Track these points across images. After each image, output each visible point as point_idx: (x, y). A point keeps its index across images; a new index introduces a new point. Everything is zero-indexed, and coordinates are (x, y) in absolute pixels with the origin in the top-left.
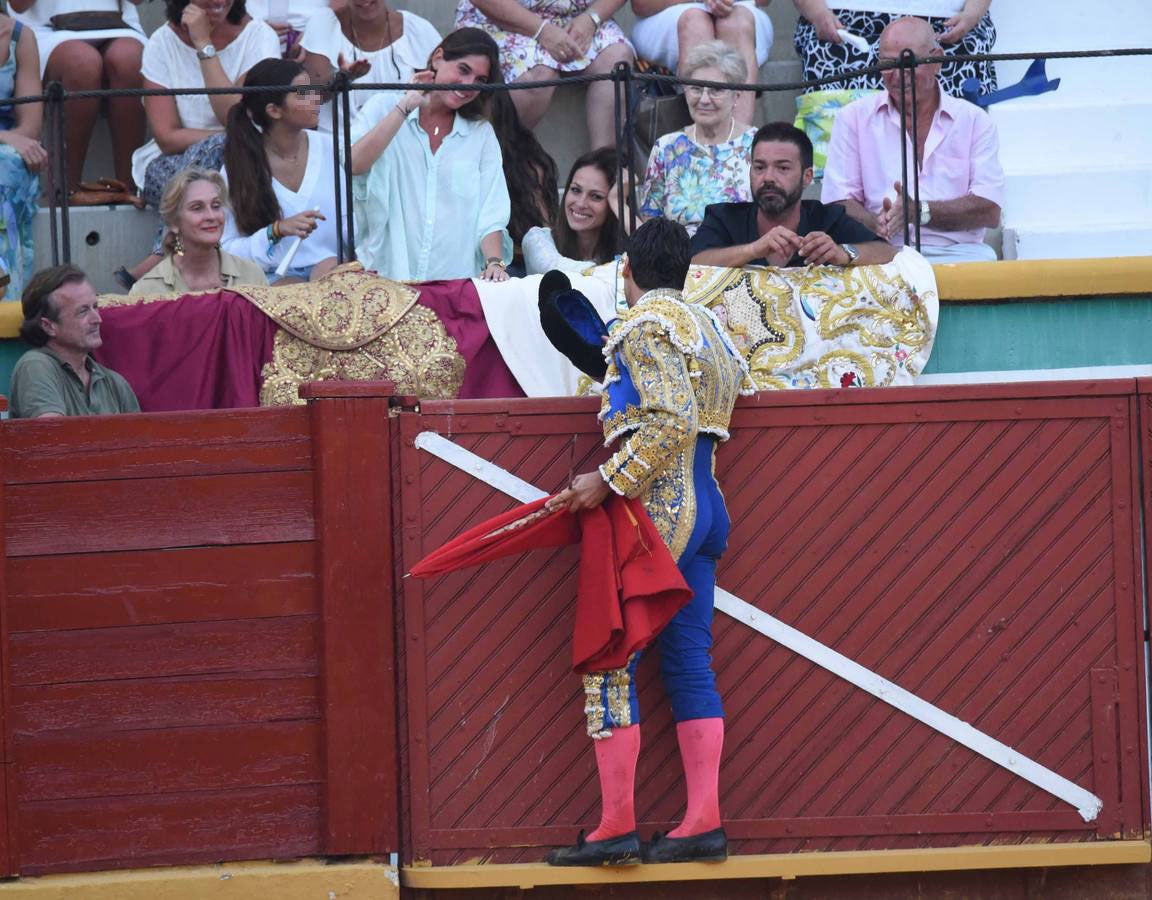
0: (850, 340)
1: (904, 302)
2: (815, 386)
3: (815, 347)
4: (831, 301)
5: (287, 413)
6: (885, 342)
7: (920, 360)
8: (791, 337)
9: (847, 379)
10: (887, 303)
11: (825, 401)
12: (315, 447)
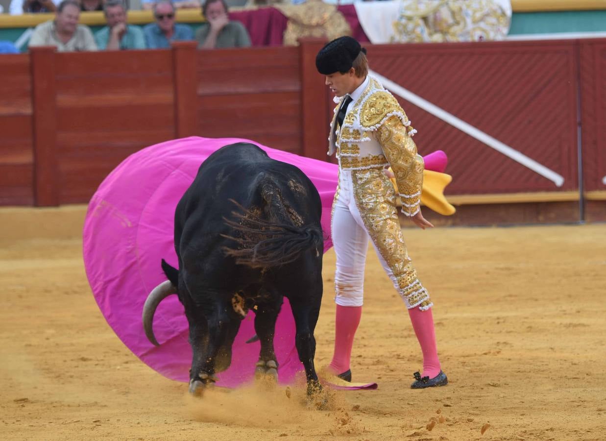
0: (482, 25)
1: (499, 12)
2: (470, 39)
3: (470, 26)
4: (475, 12)
5: (291, 49)
6: (493, 25)
7: (505, 31)
8: (462, 24)
9: (481, 37)
10: (495, 12)
11: (473, 46)
12: (301, 60)
